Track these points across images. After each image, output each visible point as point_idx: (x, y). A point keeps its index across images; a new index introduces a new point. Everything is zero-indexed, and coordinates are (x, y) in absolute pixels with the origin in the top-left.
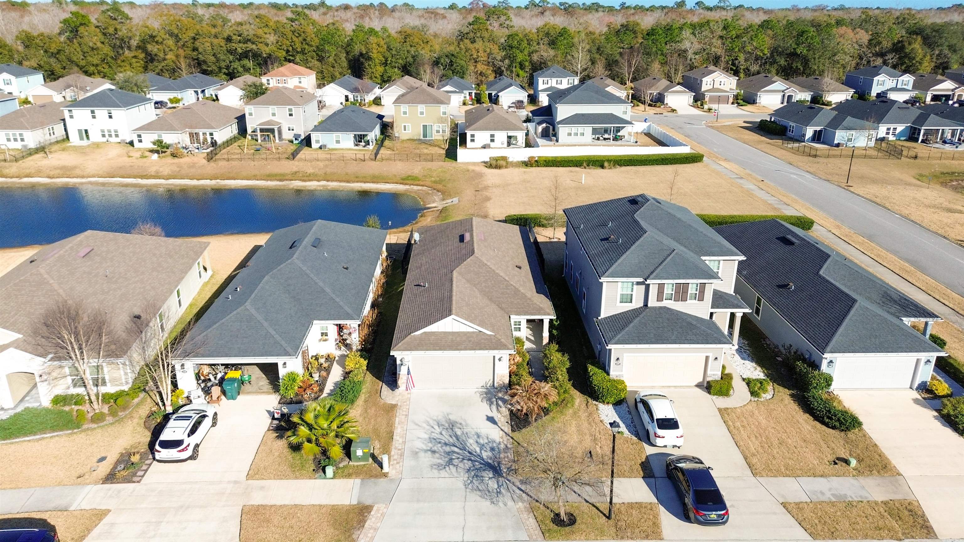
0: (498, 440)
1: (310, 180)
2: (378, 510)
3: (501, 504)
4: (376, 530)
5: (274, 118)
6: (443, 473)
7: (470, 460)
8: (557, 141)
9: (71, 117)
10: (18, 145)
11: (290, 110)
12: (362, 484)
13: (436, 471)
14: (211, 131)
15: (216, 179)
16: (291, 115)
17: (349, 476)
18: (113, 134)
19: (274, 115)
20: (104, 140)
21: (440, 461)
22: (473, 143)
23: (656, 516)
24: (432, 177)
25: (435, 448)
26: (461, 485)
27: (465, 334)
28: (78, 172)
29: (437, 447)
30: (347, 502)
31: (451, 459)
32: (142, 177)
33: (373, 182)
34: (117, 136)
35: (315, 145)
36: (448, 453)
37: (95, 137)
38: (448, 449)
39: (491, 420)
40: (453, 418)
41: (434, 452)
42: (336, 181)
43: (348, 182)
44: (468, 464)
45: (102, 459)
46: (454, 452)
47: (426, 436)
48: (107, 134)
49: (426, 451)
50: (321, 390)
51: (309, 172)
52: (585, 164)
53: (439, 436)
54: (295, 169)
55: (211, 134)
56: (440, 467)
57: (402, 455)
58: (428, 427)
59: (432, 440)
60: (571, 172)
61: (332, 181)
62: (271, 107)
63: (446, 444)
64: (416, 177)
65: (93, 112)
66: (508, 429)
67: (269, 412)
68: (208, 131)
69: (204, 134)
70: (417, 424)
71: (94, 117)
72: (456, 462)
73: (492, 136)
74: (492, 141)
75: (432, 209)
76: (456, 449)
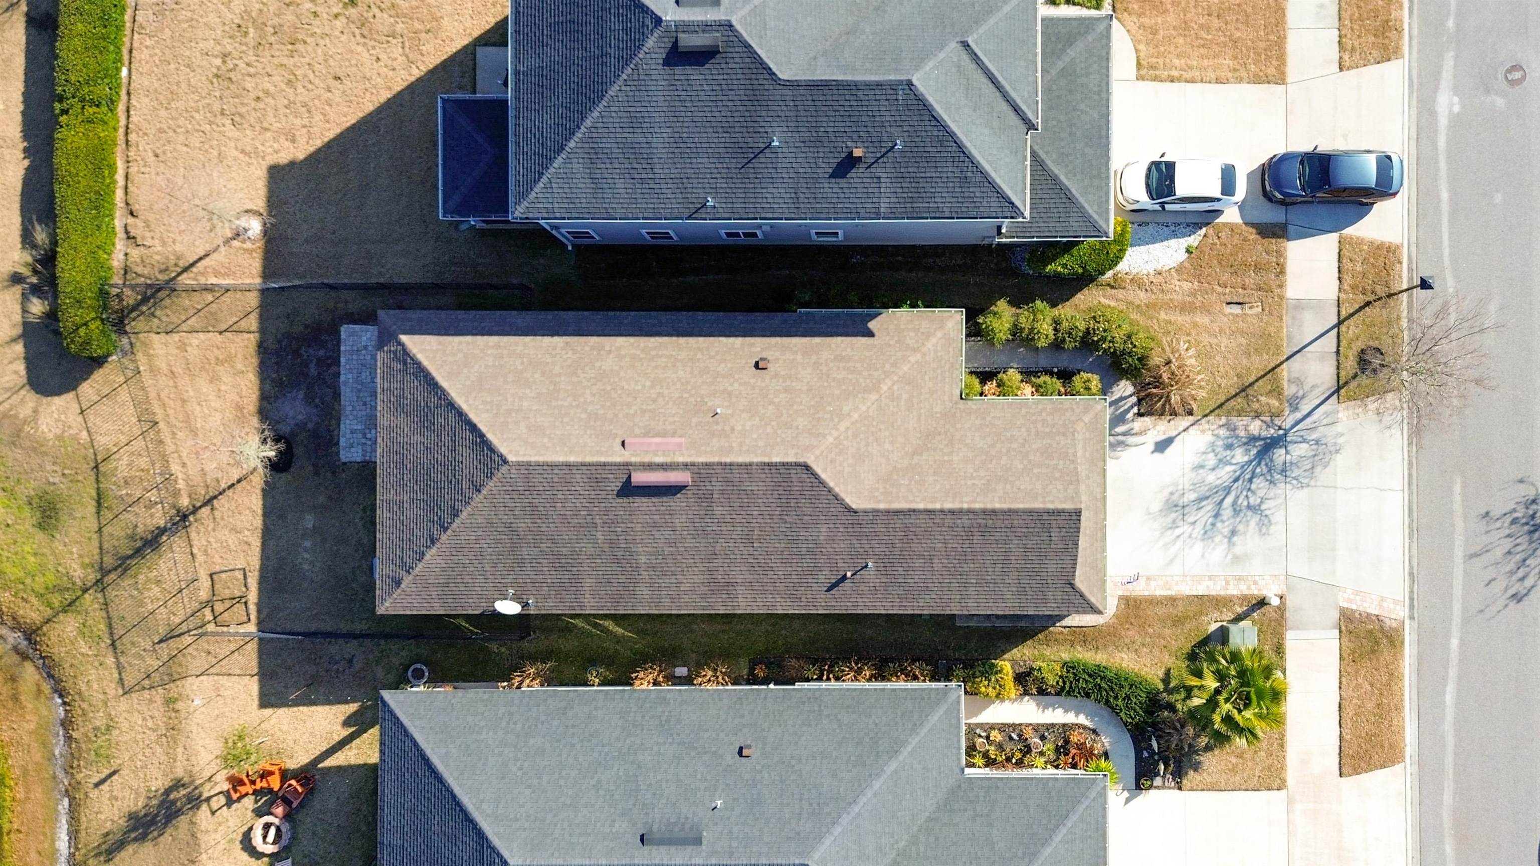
0: (1208, 437)
2: (1349, 601)
3: (1340, 441)
4: (1383, 599)
6: (1278, 517)
7: (1250, 480)
12: (1291, 629)
13: (1273, 529)
17: (1279, 650)
21: (1253, 523)
23: (1360, 242)
25: (1226, 531)
26: (1302, 494)
29: (1224, 528)
30: (1335, 643)
31: (1249, 507)
36: (1236, 511)
38: (1227, 512)
39: (1162, 446)
40: (1156, 506)
41: (1233, 533)
44: (1259, 483)
46: (1234, 503)
53: (1199, 527)
56: (1265, 521)
57: (1239, 579)
58: (1179, 543)
63: (1217, 515)
66: (1184, 421)
70: (1171, 561)
72: (1253, 500)
76: (1229, 500)
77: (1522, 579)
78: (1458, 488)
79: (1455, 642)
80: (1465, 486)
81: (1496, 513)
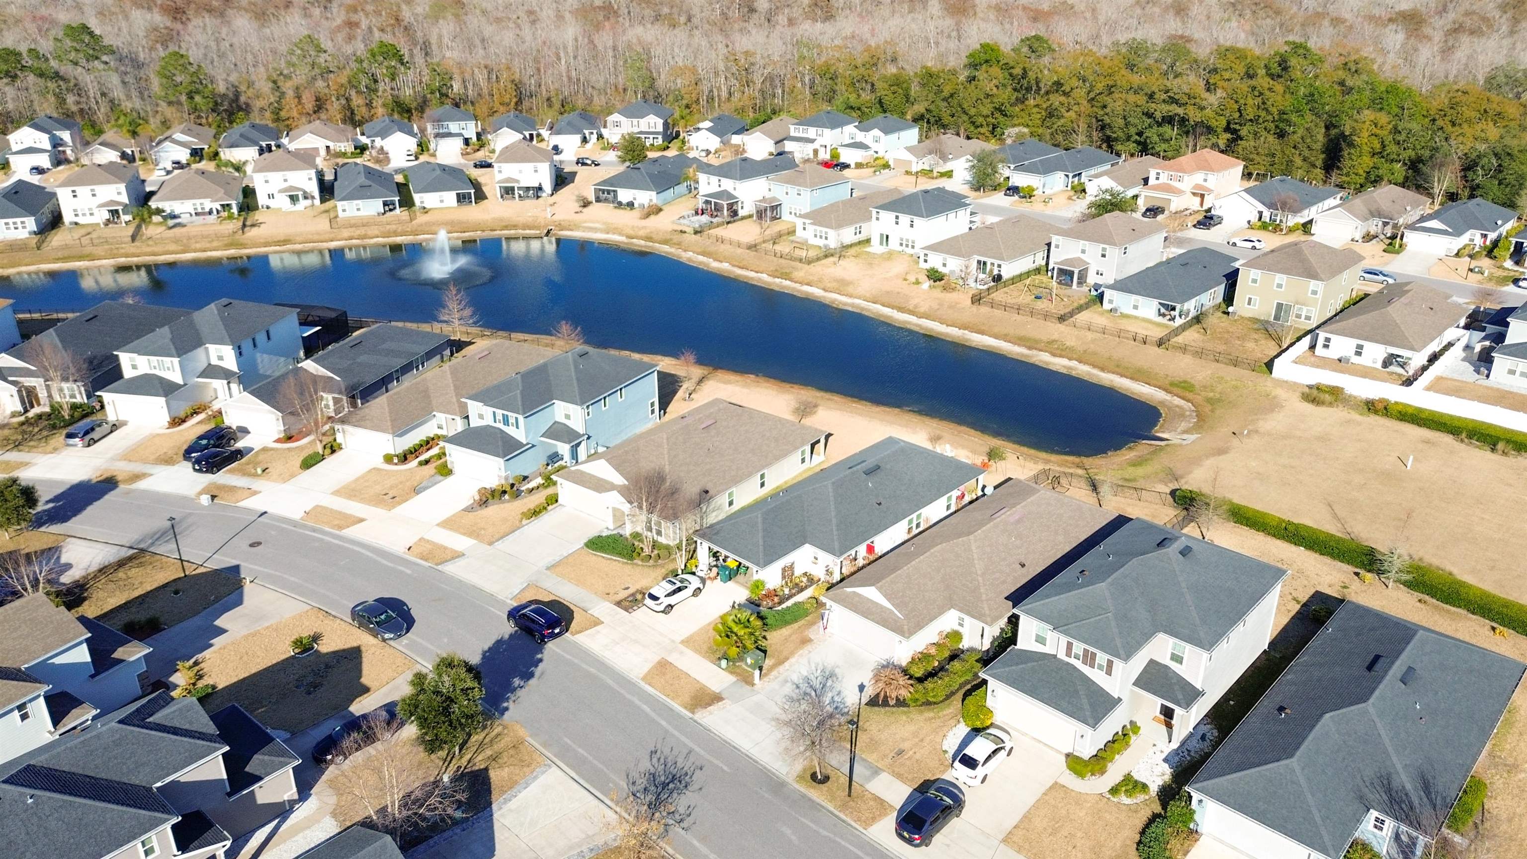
0: (848, 704)
1: (1061, 356)
2: (725, 704)
3: (796, 744)
4: (711, 714)
5: (1083, 256)
6: (787, 704)
7: (814, 706)
8: (1488, 376)
9: (877, 219)
10: (821, 242)
11: (1104, 249)
12: (735, 683)
13: (783, 701)
14: (1000, 262)
15: (965, 329)
16: (1103, 256)
18: (910, 244)
19: (1083, 252)
20: (900, 248)
21: (794, 695)
23: (886, 815)
24: (1212, 391)
25: (801, 685)
26: (788, 719)
27: (882, 607)
28: (850, 289)
29: (804, 686)
30: (713, 689)
31: (803, 699)
32: (901, 309)
33: (1132, 378)
34: (913, 247)
35: (1106, 306)
36: (805, 694)
37: (894, 244)
38: (809, 690)
39: (862, 688)
40: (837, 671)
41: (798, 687)
42: (1090, 364)
43: (1102, 369)
44: (809, 708)
46: (810, 695)
47: (805, 674)
48: (904, 243)
49: (794, 684)
50: (780, 603)
51: (1068, 344)
53: (814, 679)
54: (1056, 336)
55: (999, 266)
56: (789, 700)
57: (776, 678)
58: (814, 668)
59: (807, 680)
61: (1085, 363)
62: (1082, 242)
63: (811, 687)
64: (1193, 386)
65: (897, 217)
66: (865, 700)
67: (734, 601)
68: (996, 262)
69: (993, 264)
70: (809, 662)
71: (897, 223)
72: (803, 702)
73: (1360, 347)
74: (1358, 353)
75: (1153, 442)
76: (813, 694)
77: (659, 759)
78: (725, 768)
79: (664, 723)
80: (723, 770)
81: (698, 772)
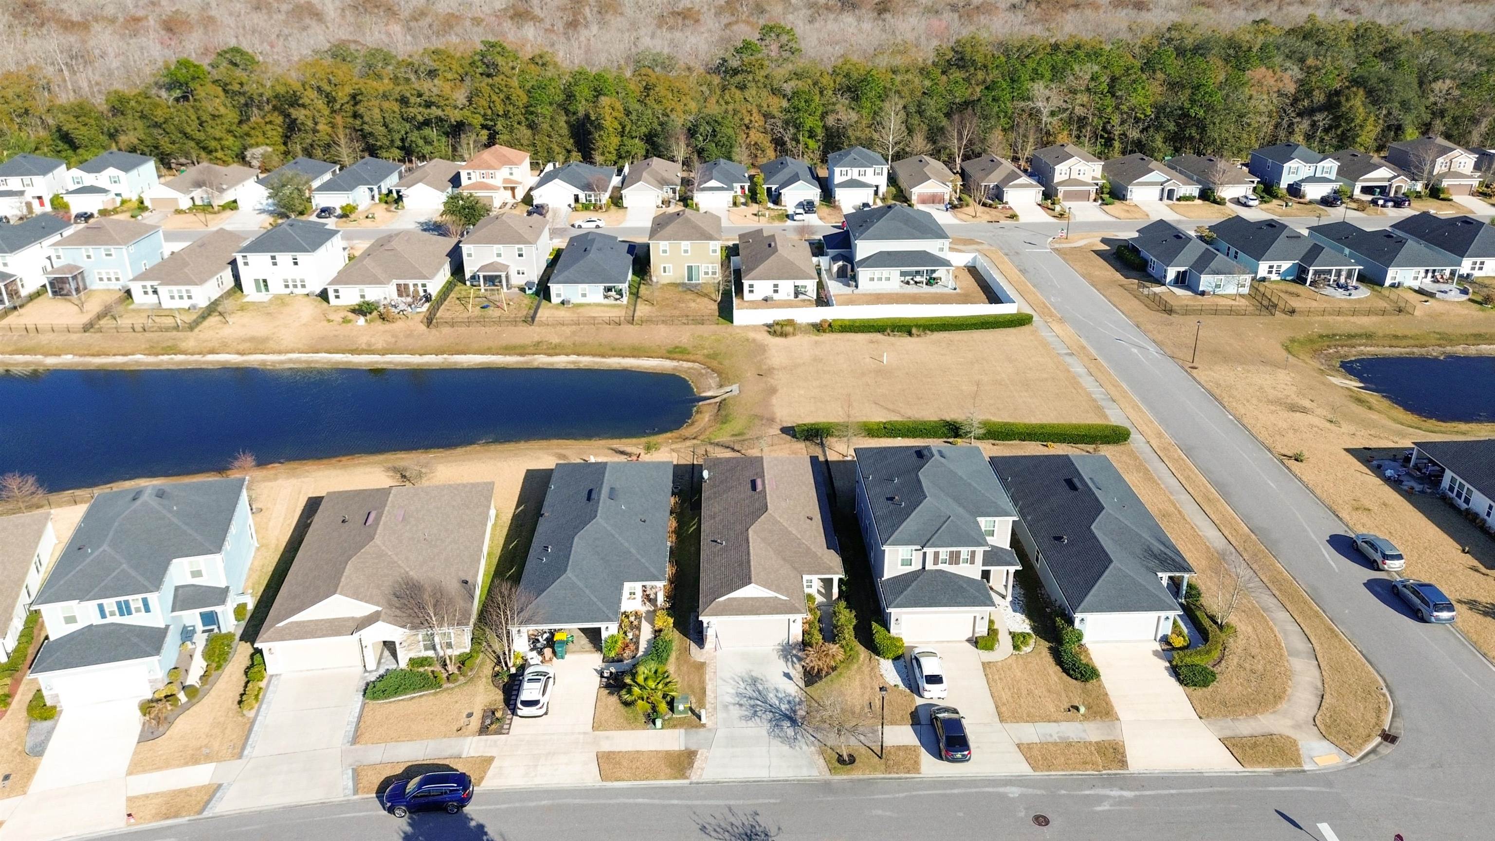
0: (793, 694)
1: (557, 354)
2: (702, 754)
3: (797, 748)
4: (702, 769)
5: (499, 260)
6: (750, 723)
7: (771, 711)
8: (857, 287)
9: (246, 264)
10: (186, 304)
11: (520, 249)
12: (686, 733)
13: (744, 722)
14: (424, 282)
15: (442, 353)
16: (520, 255)
17: (674, 727)
18: (299, 284)
19: (499, 255)
20: (288, 291)
21: (746, 713)
22: (751, 294)
23: (918, 756)
24: (703, 348)
25: (742, 702)
26: (764, 732)
27: (763, 599)
28: (271, 345)
29: (743, 701)
30: (677, 749)
31: (756, 711)
32: (353, 352)
33: (634, 356)
34: (303, 286)
35: (555, 300)
36: (753, 706)
37: (277, 288)
38: (752, 702)
39: (787, 676)
40: (754, 674)
41: (741, 705)
42: (588, 355)
43: (603, 356)
44: (770, 715)
45: (470, 715)
46: (758, 705)
47: (733, 691)
48: (291, 284)
49: (734, 704)
50: (637, 649)
51: (554, 342)
52: (888, 331)
53: (744, 691)
54: (537, 338)
55: (424, 285)
56: (748, 718)
57: (715, 709)
58: (735, 683)
59: (738, 694)
60: (872, 342)
61: (584, 355)
62: (496, 246)
63: (750, 698)
64: (685, 349)
65: (273, 258)
66: (802, 684)
67: (596, 670)
68: (420, 282)
69: (415, 285)
70: (724, 681)
71: (275, 264)
72: (759, 714)
73: (776, 286)
74: (776, 291)
75: (708, 401)
76: (759, 703)
77: (715, 830)
78: (772, 801)
79: (675, 802)
80: (775, 804)
81: (758, 818)
